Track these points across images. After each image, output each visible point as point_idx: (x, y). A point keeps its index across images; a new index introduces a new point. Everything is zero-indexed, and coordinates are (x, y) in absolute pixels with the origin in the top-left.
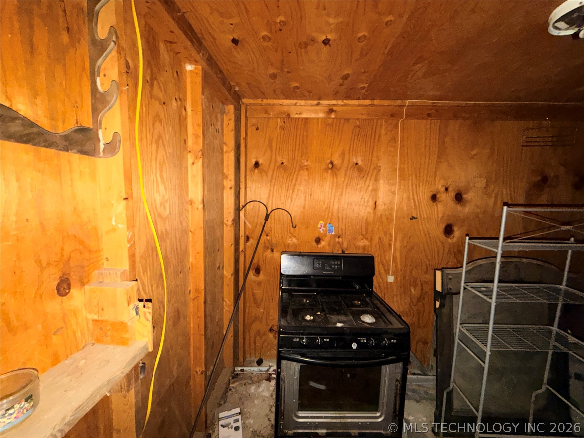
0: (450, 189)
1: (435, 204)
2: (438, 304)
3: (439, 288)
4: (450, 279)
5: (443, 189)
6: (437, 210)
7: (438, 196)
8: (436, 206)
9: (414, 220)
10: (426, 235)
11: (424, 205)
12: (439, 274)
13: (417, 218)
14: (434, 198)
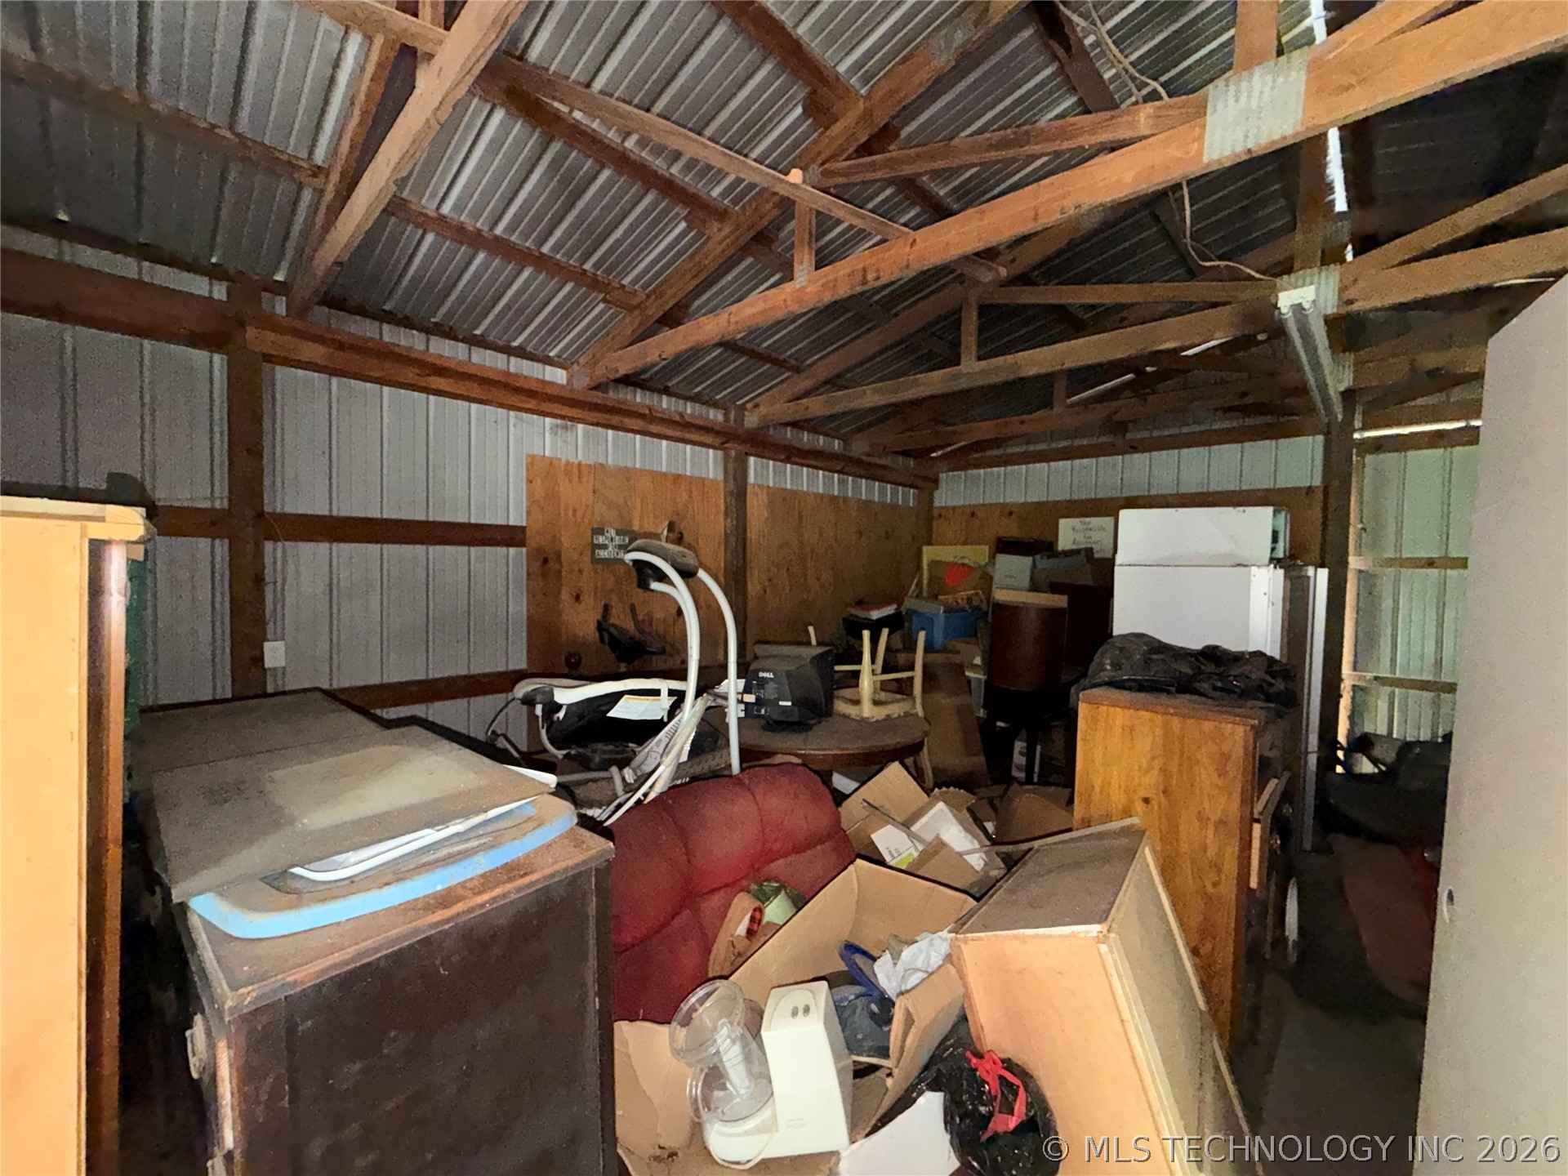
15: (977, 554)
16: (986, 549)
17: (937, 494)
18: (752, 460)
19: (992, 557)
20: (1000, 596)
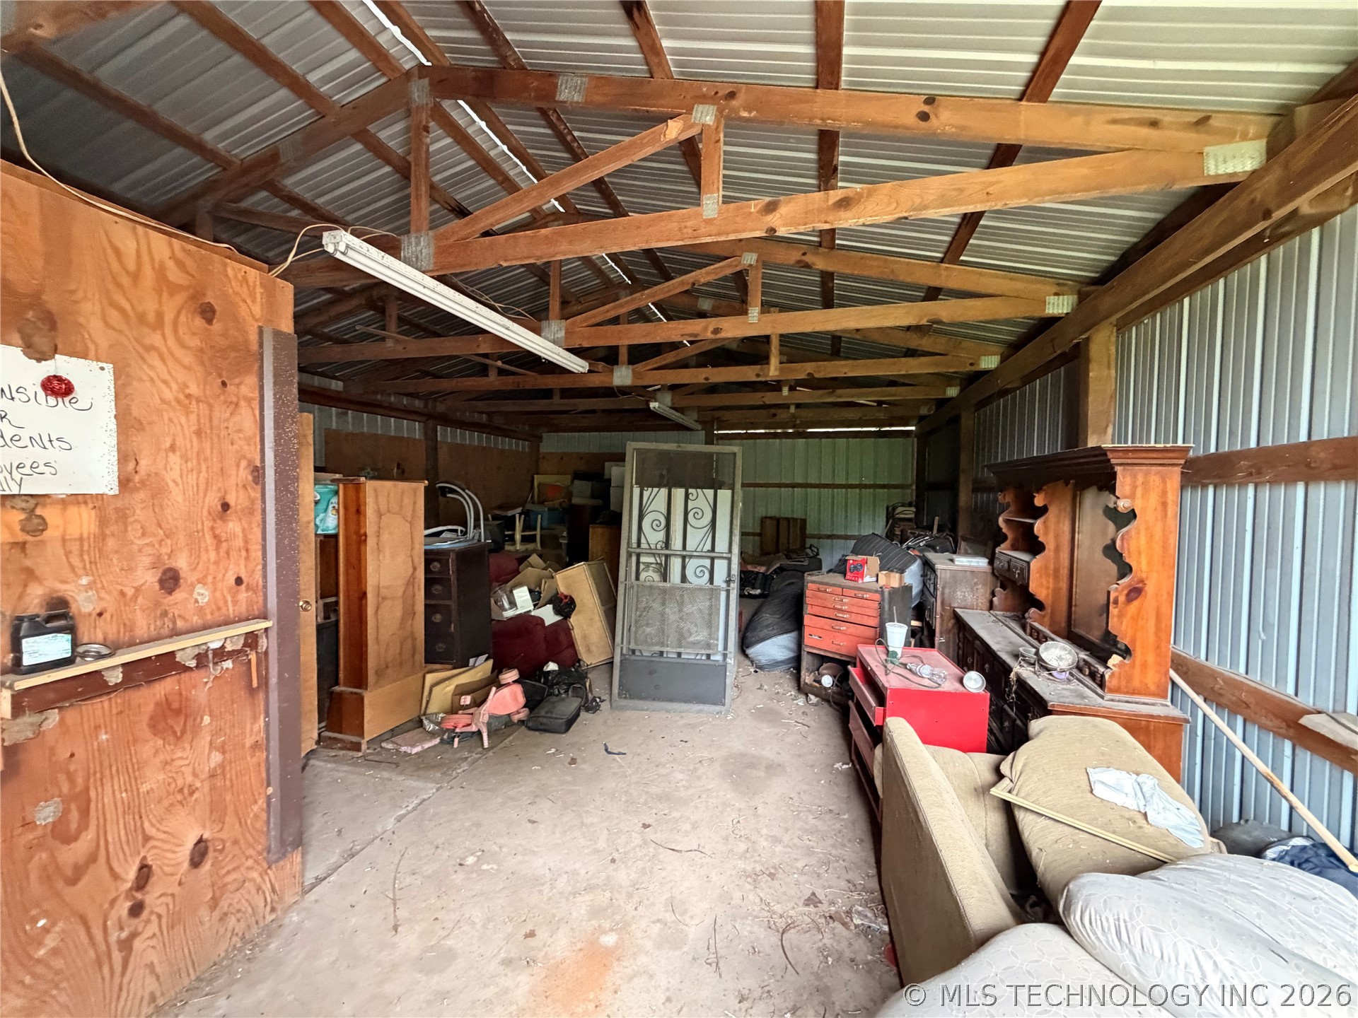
15: (564, 480)
16: (569, 477)
17: (541, 444)
18: (439, 427)
19: (572, 482)
20: (575, 501)
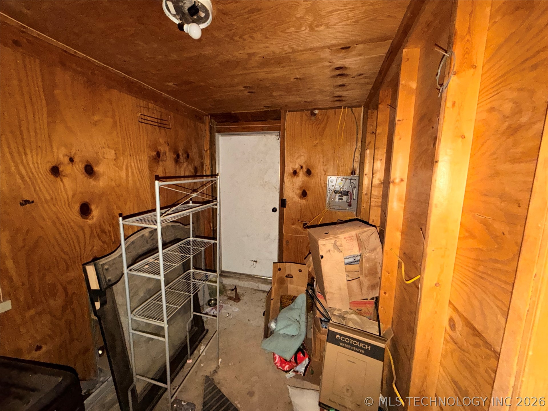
0: (76, 159)
1: (58, 179)
2: (98, 305)
3: (94, 285)
4: (107, 269)
5: (66, 160)
6: (64, 186)
7: (61, 169)
8: (61, 183)
9: (28, 205)
10: (54, 222)
11: (42, 182)
12: (91, 270)
13: (33, 202)
14: (55, 171)
